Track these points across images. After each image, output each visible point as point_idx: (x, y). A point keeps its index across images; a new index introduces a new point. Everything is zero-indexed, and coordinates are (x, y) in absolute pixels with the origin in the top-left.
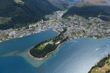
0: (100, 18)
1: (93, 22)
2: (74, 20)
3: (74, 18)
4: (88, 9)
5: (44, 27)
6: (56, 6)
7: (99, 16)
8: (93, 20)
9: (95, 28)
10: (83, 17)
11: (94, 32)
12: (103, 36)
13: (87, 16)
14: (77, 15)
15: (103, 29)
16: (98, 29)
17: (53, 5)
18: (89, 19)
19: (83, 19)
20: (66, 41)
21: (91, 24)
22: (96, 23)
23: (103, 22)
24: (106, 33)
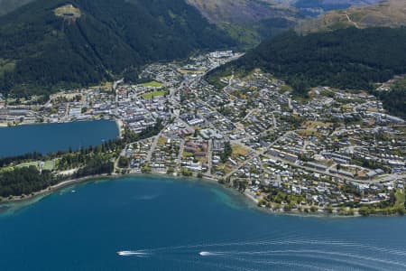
0: (382, 96)
1: (321, 112)
3: (242, 84)
4: (338, 44)
5: (97, 106)
8: (329, 101)
9: (305, 147)
10: (287, 83)
11: (277, 167)
12: (315, 198)
13: (305, 82)
14: (266, 69)
15: (355, 159)
16: (319, 157)
17: (214, 26)
18: (307, 97)
19: (282, 92)
20: (105, 175)
21: (296, 123)
22: (335, 121)
23: (382, 124)
24: (350, 189)
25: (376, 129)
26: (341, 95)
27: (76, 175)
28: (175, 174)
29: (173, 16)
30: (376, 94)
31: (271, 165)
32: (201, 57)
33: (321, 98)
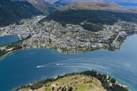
0: (82, 26)
1: (70, 30)
2: (47, 26)
3: (49, 24)
4: (70, 14)
6: (39, 10)
7: (82, 24)
8: (71, 27)
9: (68, 38)
10: (60, 23)
11: (63, 43)
12: (73, 49)
13: (65, 23)
14: (54, 20)
15: (79, 40)
16: (71, 40)
17: (36, 9)
18: (66, 26)
19: (59, 25)
20: (20, 49)
21: (65, 33)
22: (73, 32)
23: (84, 32)
24: (80, 47)
25: (82, 33)
26: (74, 26)
27: (13, 50)
28: (39, 47)
29: (25, 6)
30: (81, 25)
31: (61, 43)
32: (35, 17)
33: (69, 27)
